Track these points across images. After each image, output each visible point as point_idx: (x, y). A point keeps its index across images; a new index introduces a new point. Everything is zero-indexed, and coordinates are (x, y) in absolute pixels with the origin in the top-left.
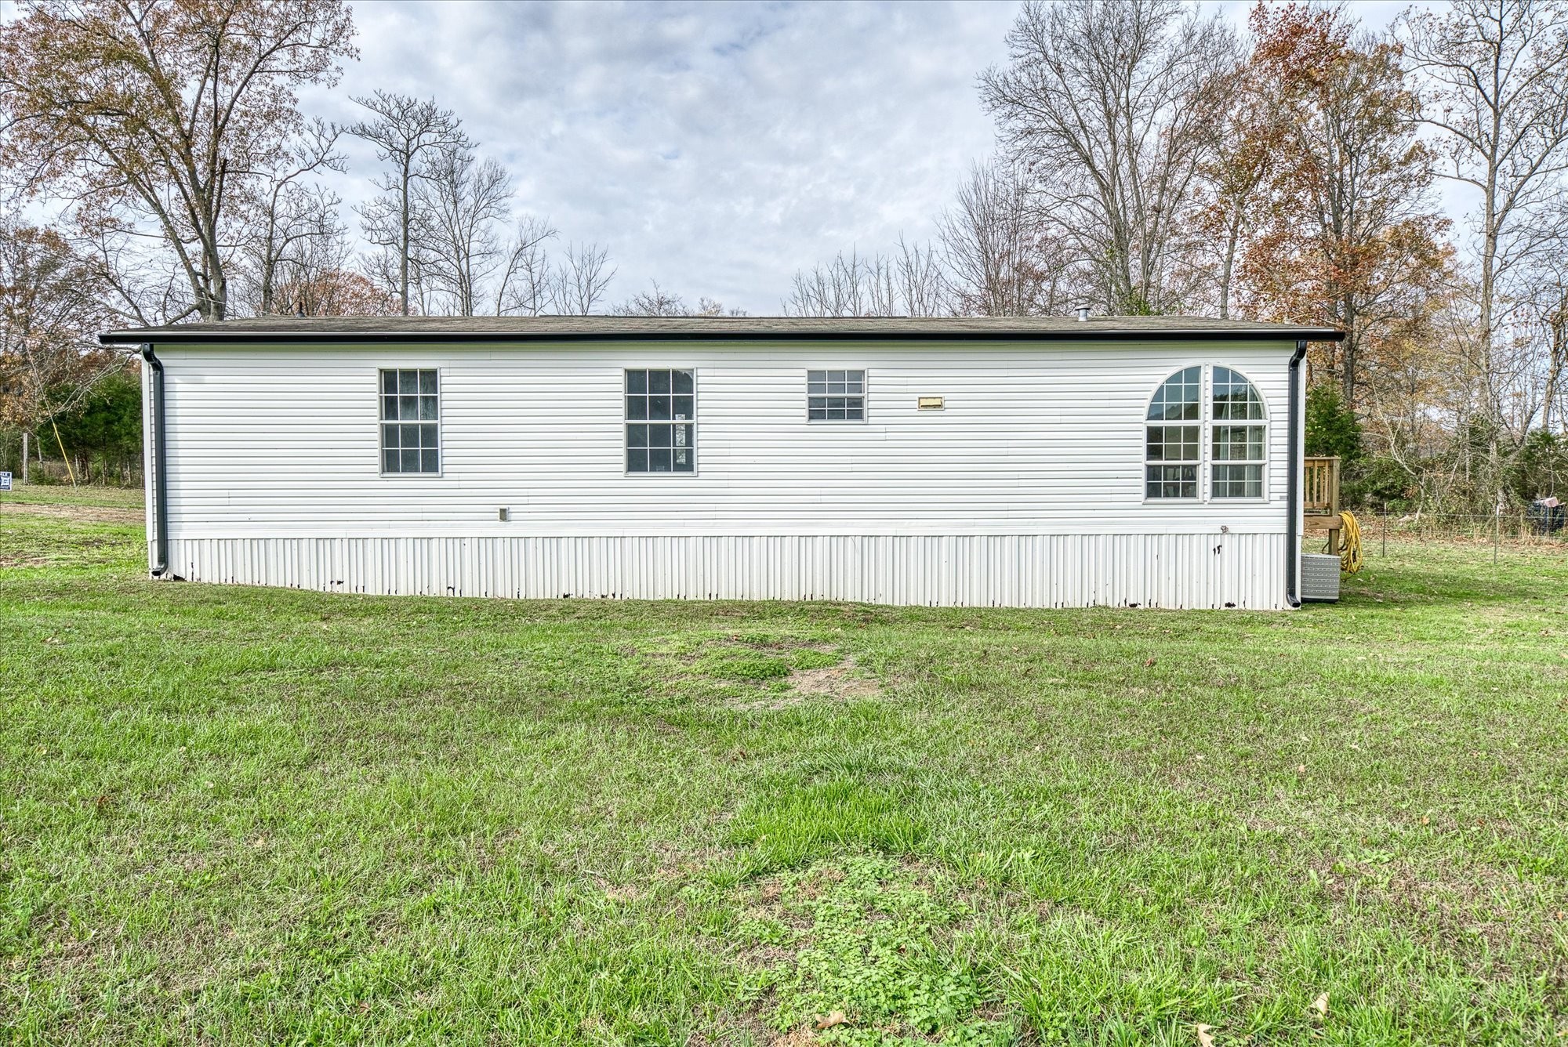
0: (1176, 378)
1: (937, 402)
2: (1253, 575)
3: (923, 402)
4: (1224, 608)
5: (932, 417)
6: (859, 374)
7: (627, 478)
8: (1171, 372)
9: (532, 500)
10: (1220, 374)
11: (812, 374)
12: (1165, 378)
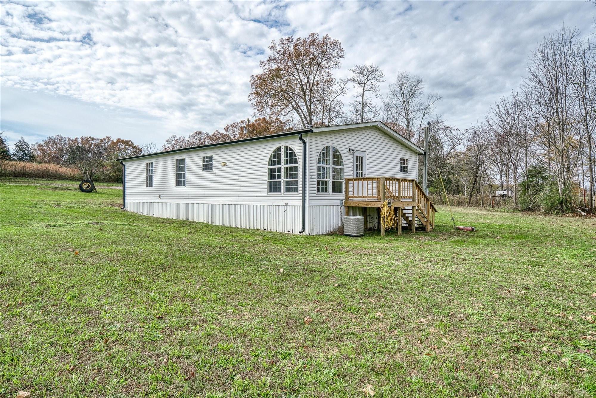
0: (275, 151)
1: (224, 164)
2: (295, 221)
3: (223, 164)
4: (287, 232)
5: (224, 168)
6: (211, 157)
7: (176, 188)
8: (274, 149)
9: (164, 193)
10: (287, 148)
11: (204, 158)
12: (272, 151)
